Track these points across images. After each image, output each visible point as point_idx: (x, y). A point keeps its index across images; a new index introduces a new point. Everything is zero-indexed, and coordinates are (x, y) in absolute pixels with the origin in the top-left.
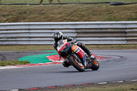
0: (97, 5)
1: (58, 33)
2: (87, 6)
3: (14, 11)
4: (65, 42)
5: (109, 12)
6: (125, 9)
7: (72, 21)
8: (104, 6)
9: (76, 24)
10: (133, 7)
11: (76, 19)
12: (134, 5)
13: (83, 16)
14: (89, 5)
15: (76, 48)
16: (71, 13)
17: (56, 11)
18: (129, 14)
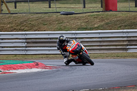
0: (47, 15)
2: (37, 15)
5: (59, 21)
6: (75, 18)
7: (22, 30)
8: (55, 16)
9: (26, 34)
10: (83, 17)
12: (84, 15)
13: (33, 26)
14: (40, 15)
16: (21, 23)
17: (6, 21)
18: (79, 23)
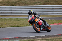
1: (30, 11)
3: (43, 0)
4: (33, 16)
15: (38, 20)
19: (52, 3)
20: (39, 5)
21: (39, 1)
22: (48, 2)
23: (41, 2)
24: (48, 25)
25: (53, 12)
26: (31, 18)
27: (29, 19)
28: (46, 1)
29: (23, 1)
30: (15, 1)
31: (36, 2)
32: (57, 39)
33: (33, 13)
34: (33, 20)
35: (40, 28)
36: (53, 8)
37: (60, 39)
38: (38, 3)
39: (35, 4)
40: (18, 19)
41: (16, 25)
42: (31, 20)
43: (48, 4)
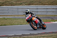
3: (28, 1)
11: (55, 4)
19: (36, 3)
20: (25, 5)
21: (24, 2)
22: (33, 3)
23: (26, 3)
24: (43, 23)
25: (37, 12)
26: (28, 17)
27: (27, 18)
28: (31, 2)
29: (10, 2)
30: (2, 2)
31: (22, 2)
32: (41, 37)
33: (30, 13)
34: (30, 19)
35: (37, 26)
36: (37, 8)
37: (44, 37)
38: (23, 4)
39: (21, 4)
40: (5, 18)
41: (4, 24)
42: (29, 19)
43: (33, 4)
